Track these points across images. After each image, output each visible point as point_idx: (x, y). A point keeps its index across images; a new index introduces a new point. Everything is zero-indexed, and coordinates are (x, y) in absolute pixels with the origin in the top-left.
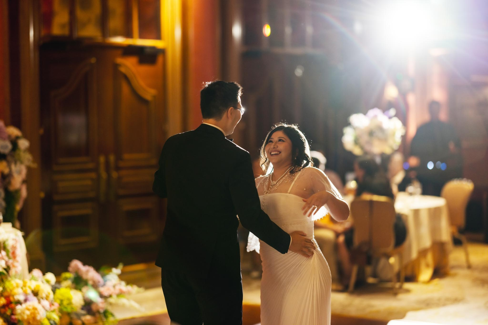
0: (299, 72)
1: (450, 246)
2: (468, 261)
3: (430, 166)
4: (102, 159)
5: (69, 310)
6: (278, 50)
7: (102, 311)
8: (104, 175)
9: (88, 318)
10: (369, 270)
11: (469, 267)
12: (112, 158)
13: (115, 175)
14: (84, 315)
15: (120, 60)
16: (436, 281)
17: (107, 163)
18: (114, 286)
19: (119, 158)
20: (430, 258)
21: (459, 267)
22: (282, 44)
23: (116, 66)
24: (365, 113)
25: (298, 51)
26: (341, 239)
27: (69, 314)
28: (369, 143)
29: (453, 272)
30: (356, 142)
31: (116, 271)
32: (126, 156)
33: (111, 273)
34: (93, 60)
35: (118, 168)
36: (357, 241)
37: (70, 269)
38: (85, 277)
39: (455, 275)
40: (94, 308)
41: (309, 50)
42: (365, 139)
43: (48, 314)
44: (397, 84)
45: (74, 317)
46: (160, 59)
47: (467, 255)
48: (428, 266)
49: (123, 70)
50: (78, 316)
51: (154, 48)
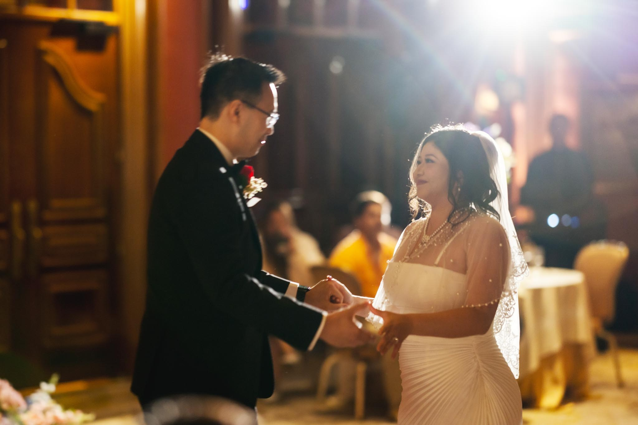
0: (336, 67)
1: (591, 350)
2: (619, 376)
3: (553, 221)
4: (16, 207)
6: (303, 31)
8: (19, 234)
11: (621, 385)
12: (33, 205)
13: (37, 233)
15: (45, 45)
16: (570, 407)
17: (25, 214)
18: (44, 412)
19: (43, 206)
20: (559, 370)
21: (605, 385)
22: (308, 19)
23: (40, 53)
25: (335, 33)
29: (595, 392)
31: (48, 388)
32: (56, 203)
33: (38, 390)
34: (2, 44)
35: (42, 223)
39: (598, 399)
44: (496, 88)
46: (111, 44)
47: (617, 366)
48: (555, 382)
49: (50, 60)
51: (100, 25)
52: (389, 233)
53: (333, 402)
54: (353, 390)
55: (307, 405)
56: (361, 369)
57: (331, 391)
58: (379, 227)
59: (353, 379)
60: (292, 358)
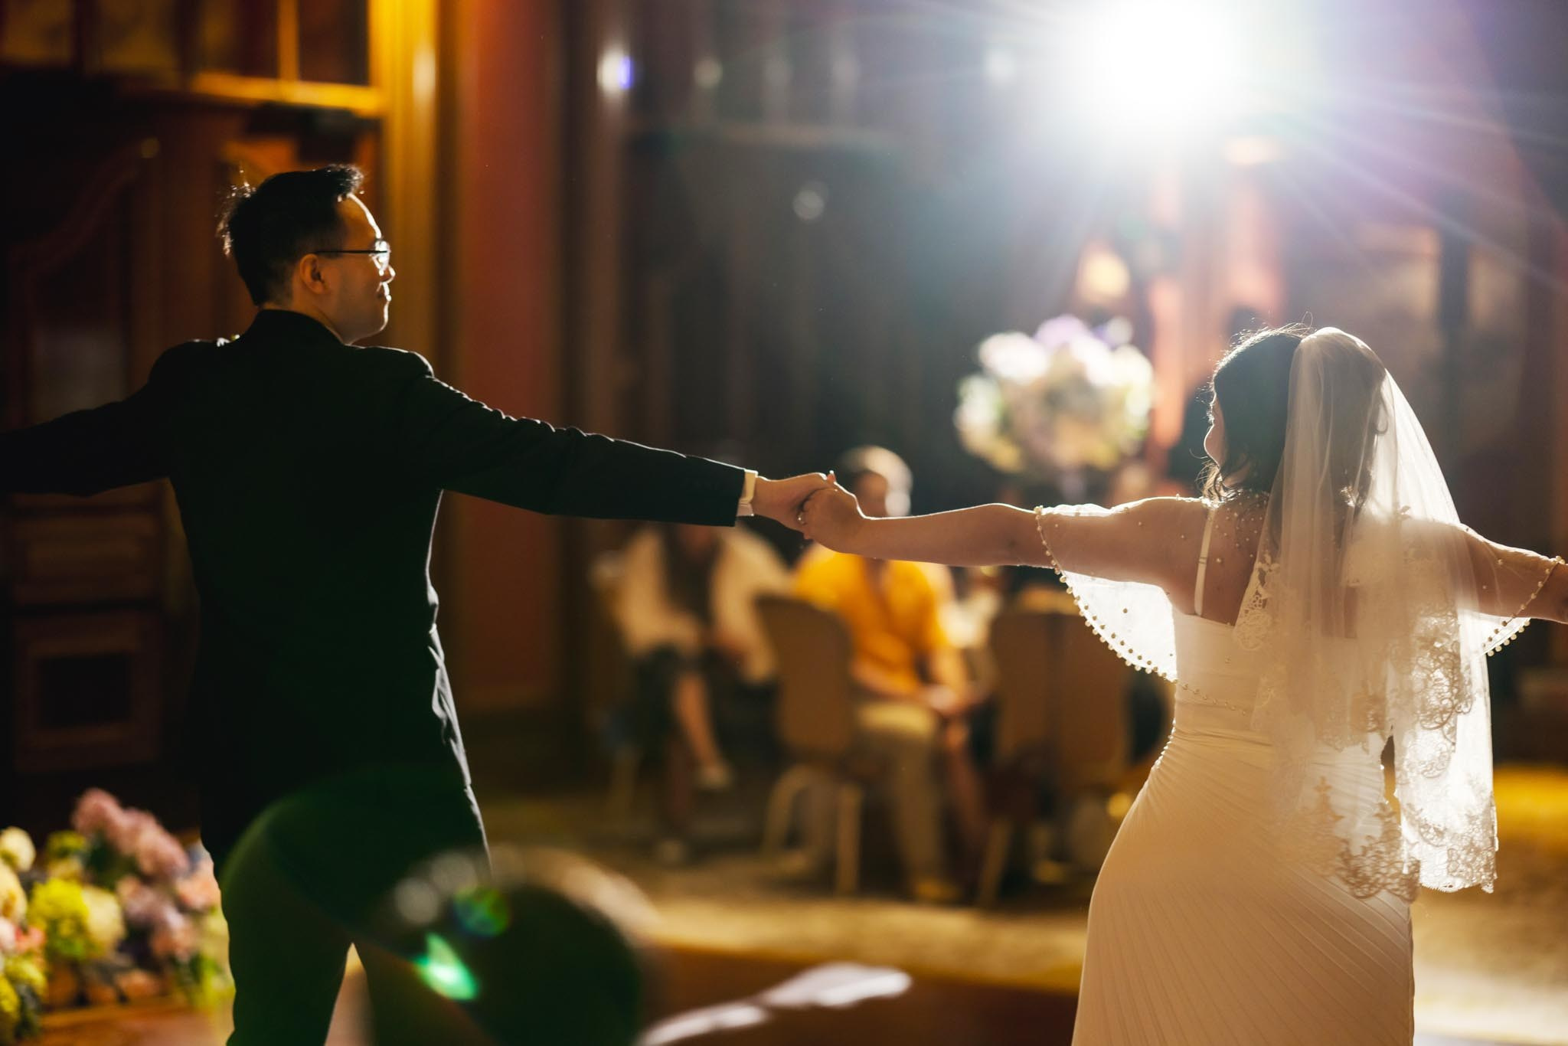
0: (810, 204)
5: (78, 949)
7: (183, 957)
9: (138, 980)
10: (1042, 836)
14: (123, 970)
15: (236, 151)
23: (224, 170)
24: (1031, 331)
25: (808, 136)
26: (957, 737)
27: (74, 966)
28: (1047, 430)
30: (1006, 426)
34: (149, 149)
37: (80, 821)
38: (126, 847)
40: (158, 946)
41: (839, 135)
42: (1030, 417)
43: (10, 963)
44: (1122, 249)
45: (93, 975)
50: (107, 973)
54: (833, 838)
55: (741, 869)
56: (849, 799)
57: (793, 840)
60: (715, 774)
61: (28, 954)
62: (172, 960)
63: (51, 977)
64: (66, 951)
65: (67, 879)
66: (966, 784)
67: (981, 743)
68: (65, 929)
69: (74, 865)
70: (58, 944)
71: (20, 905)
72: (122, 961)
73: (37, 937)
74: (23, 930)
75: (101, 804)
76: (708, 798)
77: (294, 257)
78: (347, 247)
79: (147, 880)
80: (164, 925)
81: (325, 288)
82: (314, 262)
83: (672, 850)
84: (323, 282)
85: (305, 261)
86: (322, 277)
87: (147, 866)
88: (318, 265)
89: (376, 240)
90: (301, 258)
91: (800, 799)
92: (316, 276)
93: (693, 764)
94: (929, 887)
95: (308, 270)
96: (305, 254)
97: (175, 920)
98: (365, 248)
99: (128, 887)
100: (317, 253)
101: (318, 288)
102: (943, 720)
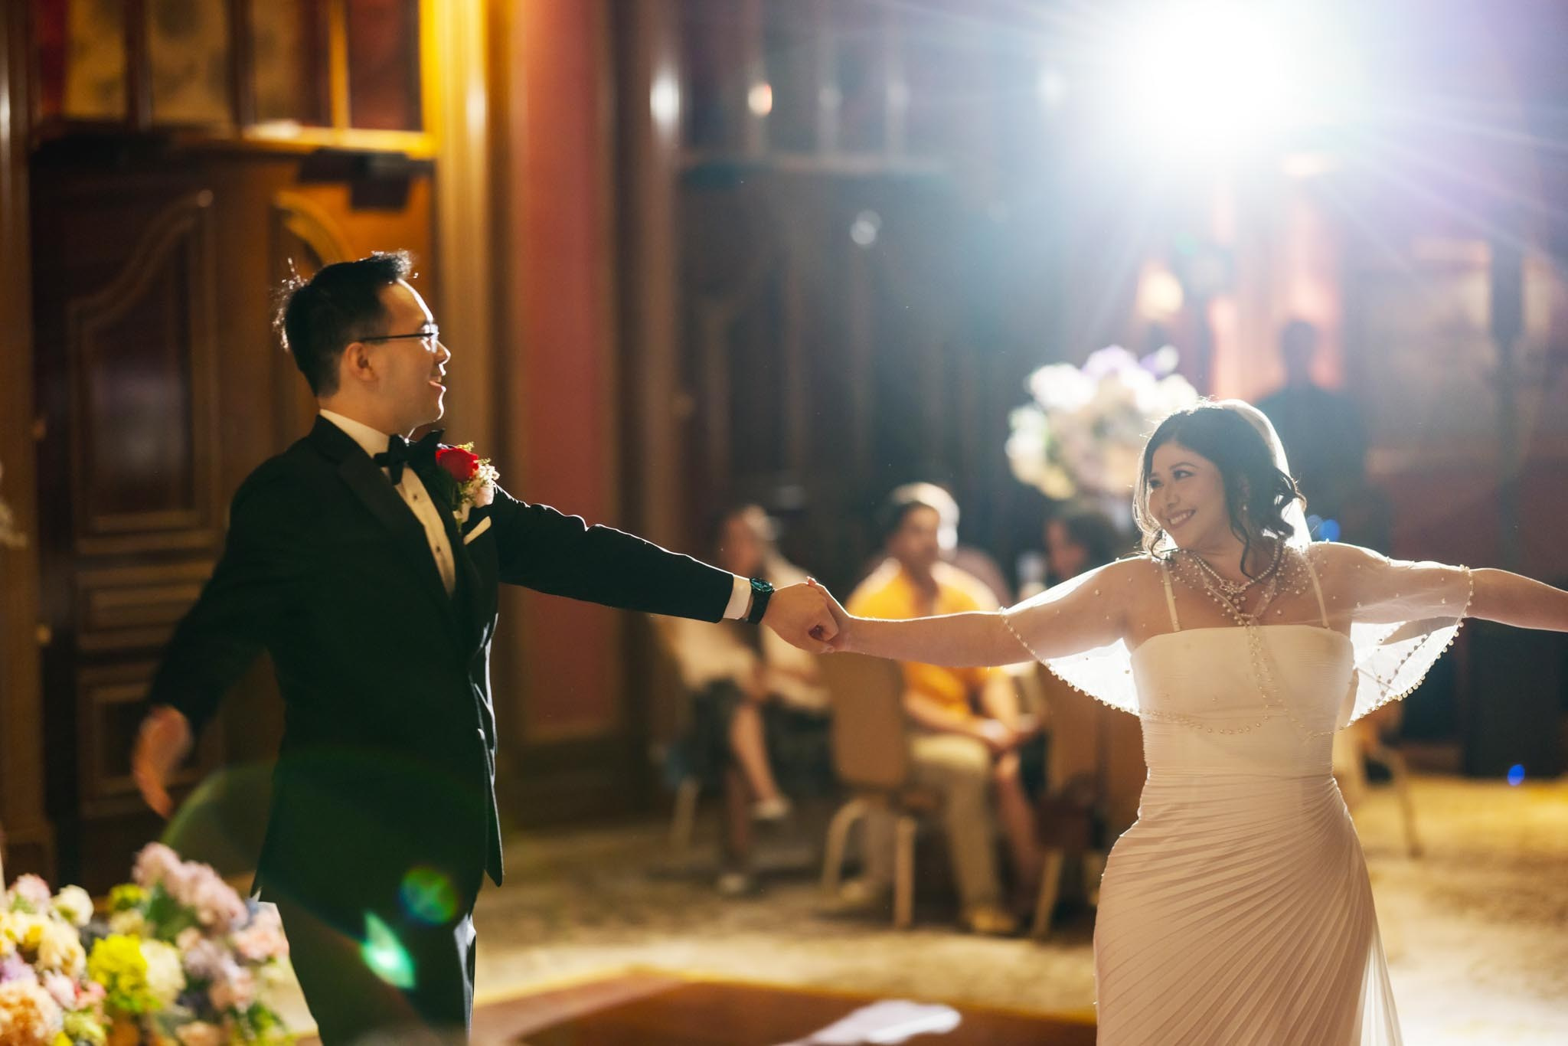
0: (864, 232)
1: (1354, 786)
2: (1410, 833)
5: (137, 1005)
6: (793, 162)
7: (242, 1007)
9: (198, 1031)
11: (1416, 852)
14: (185, 1022)
15: (289, 199)
21: (1384, 852)
23: (278, 217)
24: (1080, 363)
25: (860, 164)
26: (1009, 767)
27: (134, 1019)
28: (1094, 458)
30: (1053, 455)
34: (204, 199)
36: (1058, 772)
37: (140, 874)
38: (185, 899)
40: (217, 997)
41: (897, 162)
42: (1080, 444)
43: (70, 1018)
44: (1178, 268)
45: (155, 1026)
46: (419, 194)
47: (1408, 813)
49: (299, 228)
50: (168, 1024)
51: (398, 157)
52: (954, 563)
53: (855, 892)
54: (891, 868)
55: (801, 899)
56: (905, 830)
57: (851, 870)
58: (931, 553)
59: (890, 848)
60: (773, 807)
61: (86, 1010)
62: (232, 1011)
63: (110, 1032)
64: (124, 1005)
65: (128, 933)
66: (1018, 813)
67: (1033, 775)
68: (125, 982)
69: (134, 918)
70: (116, 998)
71: (80, 960)
72: (183, 1012)
73: (96, 993)
74: (81, 989)
75: (159, 857)
76: (767, 828)
77: (340, 346)
78: (394, 332)
79: (207, 931)
80: (224, 976)
81: (373, 374)
82: (360, 350)
83: (733, 883)
84: (371, 369)
85: (352, 349)
86: (370, 364)
87: (205, 917)
88: (364, 352)
89: (426, 322)
90: (347, 346)
91: (856, 828)
92: (363, 364)
93: (752, 798)
94: (983, 920)
95: (354, 358)
96: (349, 343)
97: (234, 972)
98: (412, 332)
99: (188, 938)
100: (362, 341)
101: (366, 374)
102: (996, 753)
